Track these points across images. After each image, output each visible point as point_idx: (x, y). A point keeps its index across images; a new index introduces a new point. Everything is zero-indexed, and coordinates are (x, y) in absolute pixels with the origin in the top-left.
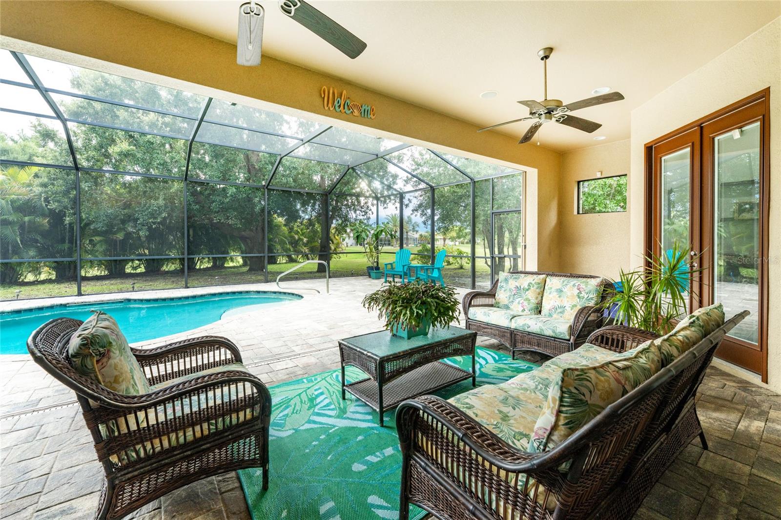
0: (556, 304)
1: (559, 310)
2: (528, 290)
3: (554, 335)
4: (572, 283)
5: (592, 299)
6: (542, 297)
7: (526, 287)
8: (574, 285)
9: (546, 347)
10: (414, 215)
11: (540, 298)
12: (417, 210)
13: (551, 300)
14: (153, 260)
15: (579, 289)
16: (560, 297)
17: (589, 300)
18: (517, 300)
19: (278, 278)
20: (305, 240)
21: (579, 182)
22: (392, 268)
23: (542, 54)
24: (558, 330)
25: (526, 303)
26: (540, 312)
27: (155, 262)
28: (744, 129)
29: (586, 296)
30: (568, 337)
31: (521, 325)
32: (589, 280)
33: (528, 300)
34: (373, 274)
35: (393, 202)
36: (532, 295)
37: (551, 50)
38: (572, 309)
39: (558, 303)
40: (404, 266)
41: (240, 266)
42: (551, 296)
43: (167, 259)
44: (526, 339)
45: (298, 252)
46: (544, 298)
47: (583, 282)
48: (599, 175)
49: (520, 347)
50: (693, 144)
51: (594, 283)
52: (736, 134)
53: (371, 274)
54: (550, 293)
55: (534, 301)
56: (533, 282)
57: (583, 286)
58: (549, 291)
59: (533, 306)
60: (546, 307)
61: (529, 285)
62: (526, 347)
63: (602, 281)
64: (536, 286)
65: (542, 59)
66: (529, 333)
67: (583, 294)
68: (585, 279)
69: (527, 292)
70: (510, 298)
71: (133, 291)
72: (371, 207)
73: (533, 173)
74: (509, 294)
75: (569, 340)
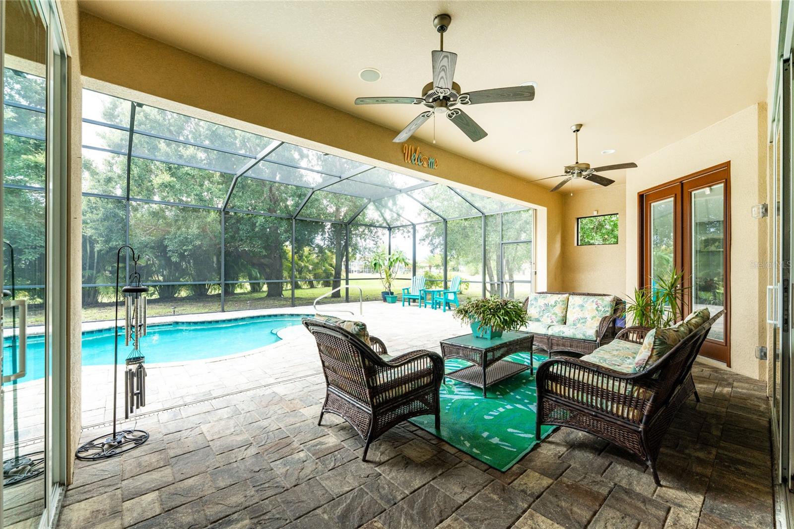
0: (579, 317)
1: (581, 321)
2: (555, 306)
3: (584, 338)
4: (591, 300)
5: (607, 311)
6: (566, 312)
7: (554, 304)
8: (593, 301)
9: (577, 347)
10: (421, 244)
11: (565, 313)
12: (424, 240)
13: (574, 313)
14: (168, 286)
15: (597, 304)
16: (582, 311)
17: (605, 312)
18: (547, 315)
19: (315, 302)
20: (311, 267)
21: (578, 219)
22: (408, 293)
23: (574, 128)
24: (587, 334)
25: (554, 317)
26: (565, 323)
27: (170, 287)
28: (712, 187)
29: (603, 310)
30: (595, 339)
31: (557, 331)
32: (604, 297)
33: (555, 314)
34: (389, 299)
35: (402, 231)
36: (559, 311)
37: (581, 125)
38: (592, 320)
39: (581, 315)
40: (420, 291)
41: (249, 293)
42: (574, 310)
43: (180, 286)
44: (560, 342)
45: (304, 279)
46: (568, 312)
47: (600, 299)
48: (595, 214)
49: (555, 349)
50: (676, 195)
51: (608, 299)
52: (707, 190)
53: (387, 299)
54: (574, 308)
55: (560, 315)
56: (559, 300)
57: (600, 302)
58: (572, 307)
59: (559, 318)
60: (570, 318)
61: (555, 303)
62: (561, 349)
63: (614, 298)
64: (561, 303)
65: (574, 132)
66: (563, 338)
67: (601, 308)
68: (600, 297)
69: (554, 308)
70: (540, 313)
71: (174, 315)
72: (381, 236)
73: (543, 211)
74: (538, 310)
75: (596, 341)
